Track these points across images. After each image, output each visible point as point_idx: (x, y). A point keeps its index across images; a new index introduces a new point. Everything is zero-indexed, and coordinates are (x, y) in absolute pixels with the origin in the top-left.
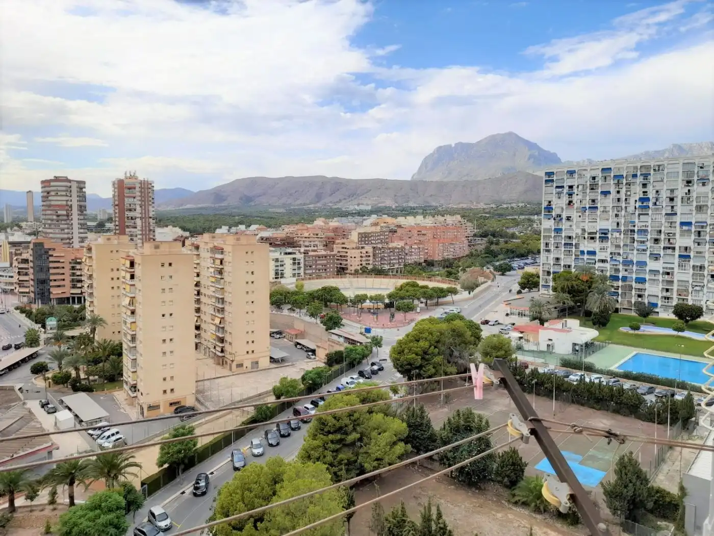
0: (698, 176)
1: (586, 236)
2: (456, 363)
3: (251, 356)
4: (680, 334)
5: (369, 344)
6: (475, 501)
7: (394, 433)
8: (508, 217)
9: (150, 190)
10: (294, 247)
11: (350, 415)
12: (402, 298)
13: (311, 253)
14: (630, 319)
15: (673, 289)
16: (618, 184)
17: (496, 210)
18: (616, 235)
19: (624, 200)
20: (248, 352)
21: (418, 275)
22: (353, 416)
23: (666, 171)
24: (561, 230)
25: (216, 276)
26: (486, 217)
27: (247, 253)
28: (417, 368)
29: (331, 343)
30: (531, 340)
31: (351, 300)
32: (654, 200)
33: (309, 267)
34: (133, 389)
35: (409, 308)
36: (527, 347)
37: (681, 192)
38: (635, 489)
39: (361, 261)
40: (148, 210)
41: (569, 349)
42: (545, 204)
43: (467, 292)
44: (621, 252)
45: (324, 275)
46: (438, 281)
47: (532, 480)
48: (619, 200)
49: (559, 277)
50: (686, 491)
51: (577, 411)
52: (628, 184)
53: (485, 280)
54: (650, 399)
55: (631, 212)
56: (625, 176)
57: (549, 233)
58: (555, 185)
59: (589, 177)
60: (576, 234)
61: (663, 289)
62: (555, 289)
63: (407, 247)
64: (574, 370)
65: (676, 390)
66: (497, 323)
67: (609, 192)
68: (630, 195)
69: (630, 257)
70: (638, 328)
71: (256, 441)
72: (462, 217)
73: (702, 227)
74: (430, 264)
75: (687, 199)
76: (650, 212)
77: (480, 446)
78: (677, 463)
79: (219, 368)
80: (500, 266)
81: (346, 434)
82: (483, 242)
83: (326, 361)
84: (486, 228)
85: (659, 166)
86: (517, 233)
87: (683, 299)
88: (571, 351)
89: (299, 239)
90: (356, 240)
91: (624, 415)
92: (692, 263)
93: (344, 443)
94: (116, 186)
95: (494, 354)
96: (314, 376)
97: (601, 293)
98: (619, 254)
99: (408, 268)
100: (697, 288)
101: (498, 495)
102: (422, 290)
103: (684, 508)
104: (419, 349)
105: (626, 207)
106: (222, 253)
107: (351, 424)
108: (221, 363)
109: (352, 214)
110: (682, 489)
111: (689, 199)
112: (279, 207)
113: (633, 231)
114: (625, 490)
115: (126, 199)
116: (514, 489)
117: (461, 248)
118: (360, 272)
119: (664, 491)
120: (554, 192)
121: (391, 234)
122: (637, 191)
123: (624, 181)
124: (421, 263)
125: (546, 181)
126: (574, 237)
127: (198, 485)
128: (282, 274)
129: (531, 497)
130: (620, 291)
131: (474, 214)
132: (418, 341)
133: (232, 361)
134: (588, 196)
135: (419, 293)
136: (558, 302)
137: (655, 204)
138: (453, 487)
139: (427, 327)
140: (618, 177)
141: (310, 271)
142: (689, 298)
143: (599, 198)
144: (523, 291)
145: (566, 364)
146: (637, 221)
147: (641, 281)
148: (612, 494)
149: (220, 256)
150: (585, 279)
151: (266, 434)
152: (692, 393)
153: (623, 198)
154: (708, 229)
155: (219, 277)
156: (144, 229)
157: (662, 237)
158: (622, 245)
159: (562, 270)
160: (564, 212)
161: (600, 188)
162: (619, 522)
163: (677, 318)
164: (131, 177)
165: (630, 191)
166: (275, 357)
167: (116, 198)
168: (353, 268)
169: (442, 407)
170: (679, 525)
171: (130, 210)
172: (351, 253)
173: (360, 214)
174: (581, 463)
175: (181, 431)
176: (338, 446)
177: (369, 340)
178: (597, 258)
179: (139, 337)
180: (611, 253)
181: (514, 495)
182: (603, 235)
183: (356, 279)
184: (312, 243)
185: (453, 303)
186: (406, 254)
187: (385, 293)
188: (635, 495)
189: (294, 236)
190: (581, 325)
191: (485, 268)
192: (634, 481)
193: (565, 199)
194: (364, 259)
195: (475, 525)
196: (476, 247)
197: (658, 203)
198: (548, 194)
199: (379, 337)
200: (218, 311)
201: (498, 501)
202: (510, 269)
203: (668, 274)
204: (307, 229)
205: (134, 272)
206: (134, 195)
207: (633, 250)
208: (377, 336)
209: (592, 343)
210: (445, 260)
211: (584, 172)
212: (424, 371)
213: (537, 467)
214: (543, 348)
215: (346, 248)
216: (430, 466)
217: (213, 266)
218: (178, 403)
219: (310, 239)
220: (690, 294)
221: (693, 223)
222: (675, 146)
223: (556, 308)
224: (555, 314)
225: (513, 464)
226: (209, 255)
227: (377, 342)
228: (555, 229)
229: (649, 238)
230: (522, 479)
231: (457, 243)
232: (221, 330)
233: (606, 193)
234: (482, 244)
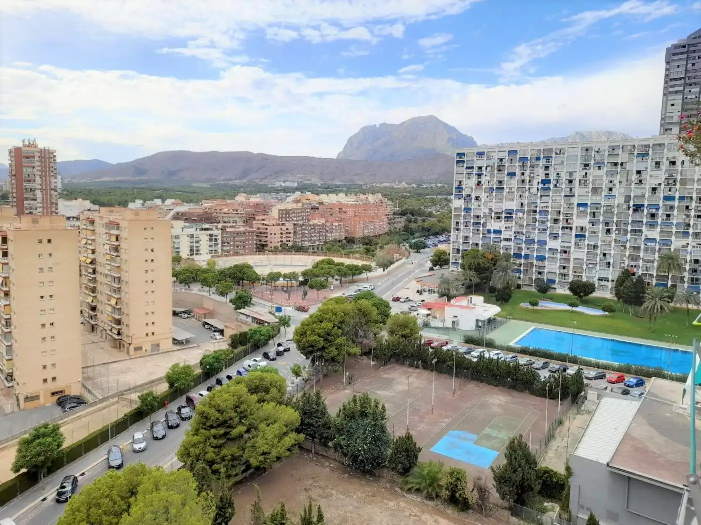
0: (595, 161)
1: (493, 215)
2: (360, 344)
3: (150, 338)
4: (574, 309)
5: (277, 324)
6: (369, 489)
7: (284, 423)
8: (427, 197)
9: (51, 160)
10: (211, 223)
11: (237, 407)
12: (317, 276)
13: (228, 230)
14: (530, 294)
15: (569, 267)
16: (523, 166)
17: (415, 190)
18: (520, 215)
19: (528, 181)
20: (147, 335)
21: (337, 253)
22: (240, 408)
23: (566, 155)
24: (470, 209)
25: (112, 253)
26: (406, 196)
27: (145, 229)
28: (319, 350)
29: (239, 324)
30: (438, 316)
31: (263, 278)
32: (555, 183)
33: (226, 244)
34: (9, 379)
35: (323, 287)
36: (434, 323)
37: (578, 176)
38: (523, 474)
39: (281, 238)
40: (50, 182)
41: (473, 326)
42: (456, 184)
43: (382, 269)
44: (524, 232)
45: (242, 252)
46: (356, 259)
47: (425, 466)
48: (523, 182)
49: (467, 255)
50: (573, 472)
51: (476, 388)
52: (532, 167)
53: (400, 257)
54: (544, 375)
55: (534, 193)
56: (529, 159)
57: (459, 212)
58: (465, 166)
59: (496, 159)
60: (484, 213)
61: (560, 266)
62: (463, 267)
63: (329, 225)
64: (476, 347)
65: (568, 364)
66: (408, 300)
67: (514, 174)
68: (533, 177)
69: (532, 237)
70: (536, 304)
71: (138, 436)
72: (384, 196)
73: (597, 209)
74: (350, 241)
75: (584, 182)
76: (551, 194)
77: (374, 432)
78: (566, 439)
79: (115, 351)
80: (415, 244)
81: (231, 427)
82: (403, 220)
83: (230, 342)
84: (405, 207)
85: (560, 150)
86: (434, 212)
87: (578, 276)
88: (474, 328)
89: (218, 215)
90: (277, 217)
91: (520, 392)
92: (587, 243)
93: (229, 437)
94: (13, 155)
95: (400, 333)
96: (211, 361)
97: (505, 270)
98: (522, 234)
99: (328, 246)
100: (591, 266)
101: (392, 482)
102: (336, 268)
103: (569, 488)
104: (322, 331)
105: (529, 189)
106: (118, 229)
107: (236, 417)
108: (118, 347)
109: (277, 191)
110: (568, 469)
111: (586, 181)
112: (203, 182)
113: (535, 212)
114: (514, 476)
115: (24, 170)
116: (407, 476)
117: (380, 226)
118: (280, 249)
119: (552, 471)
120: (465, 173)
121: (312, 211)
122: (540, 174)
123: (529, 164)
124: (342, 241)
125: (458, 162)
126: (482, 216)
127: (63, 490)
128: (198, 251)
129: (423, 485)
130: (522, 268)
131: (396, 193)
132: (321, 322)
133: (129, 344)
134: (495, 178)
135: (333, 271)
136: (466, 279)
137: (555, 186)
138: (347, 475)
139: (331, 307)
140: (523, 160)
141: (228, 248)
142: (584, 275)
143: (506, 179)
144: (434, 268)
145: (469, 341)
146: (539, 202)
147: (541, 259)
148: (501, 480)
149: (115, 232)
150: (490, 257)
151: (152, 426)
152: (582, 367)
153: (528, 179)
154: (602, 211)
155: (115, 254)
156: (45, 201)
157: (561, 217)
158: (525, 225)
159: (470, 248)
160: (473, 192)
161: (506, 170)
162: (507, 507)
163: (572, 294)
164: (29, 146)
165: (533, 173)
166: (179, 339)
167: (13, 168)
168: (273, 245)
169: (345, 389)
170: (564, 504)
171: (29, 181)
172: (271, 230)
173: (287, 191)
174: (476, 443)
175: (43, 430)
176: (221, 442)
177: (278, 320)
178: (502, 237)
179: (14, 321)
180: (515, 233)
181: (407, 483)
182: (508, 215)
183: (274, 256)
184: (231, 220)
185: (367, 280)
186: (328, 231)
187: (299, 271)
188: (523, 479)
189: (213, 211)
190: (485, 302)
191: (401, 245)
192: (523, 465)
193: (474, 180)
194: (284, 236)
195: (366, 517)
196: (395, 225)
197: (558, 185)
198: (459, 175)
199: (287, 317)
200: (115, 291)
201: (392, 488)
202: (424, 246)
203: (565, 252)
204: (227, 205)
205: (7, 249)
206: (33, 165)
207: (534, 230)
208: (285, 316)
209: (494, 319)
210: (364, 238)
211: (492, 154)
212: (327, 353)
213: (432, 450)
214: (449, 325)
215: (266, 225)
216: (325, 454)
217: (108, 242)
218: (62, 392)
219: (230, 215)
220: (584, 272)
221: (589, 204)
222: (577, 133)
223: (463, 285)
224: (462, 291)
225: (407, 451)
226: (104, 231)
227: (285, 322)
228: (465, 209)
229: (549, 219)
230: (415, 465)
231: (377, 221)
232: (117, 311)
233: (511, 175)
234: (400, 223)
